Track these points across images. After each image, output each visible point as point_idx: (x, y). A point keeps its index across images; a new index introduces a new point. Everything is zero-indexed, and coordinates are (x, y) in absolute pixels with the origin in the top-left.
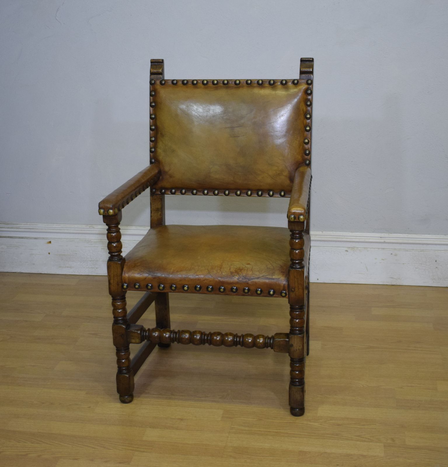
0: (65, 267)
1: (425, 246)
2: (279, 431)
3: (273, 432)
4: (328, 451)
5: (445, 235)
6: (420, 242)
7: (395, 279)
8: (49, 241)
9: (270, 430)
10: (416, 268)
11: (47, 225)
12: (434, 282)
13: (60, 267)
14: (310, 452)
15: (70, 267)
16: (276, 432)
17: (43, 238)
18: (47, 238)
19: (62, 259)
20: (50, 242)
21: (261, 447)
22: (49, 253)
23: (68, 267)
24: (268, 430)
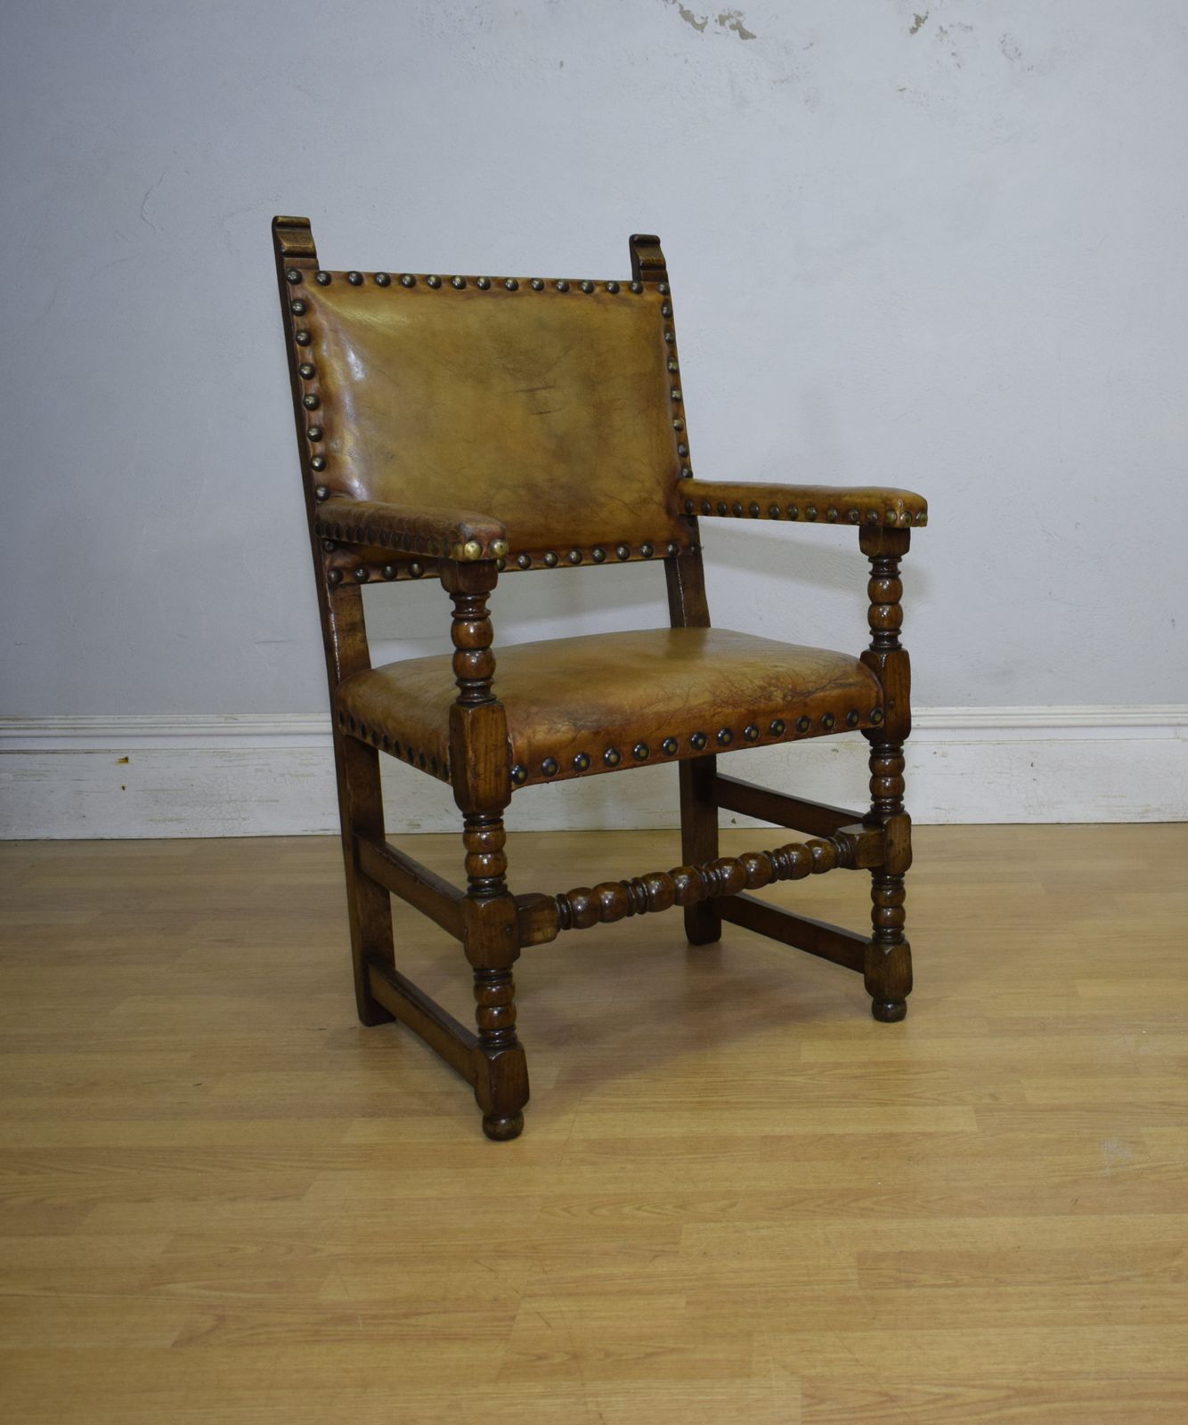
0: (165, 820)
1: (1006, 731)
2: (706, 1099)
3: (691, 1102)
4: (837, 1130)
5: (1049, 706)
6: (997, 723)
7: (944, 809)
8: (123, 756)
9: (683, 1099)
10: (990, 783)
11: (119, 718)
12: (1030, 813)
13: (152, 820)
14: (790, 1137)
15: (177, 820)
16: (699, 1102)
17: (110, 750)
18: (118, 751)
19: (157, 801)
20: (126, 760)
21: (662, 1136)
22: (123, 788)
23: (171, 820)
24: (679, 1100)
